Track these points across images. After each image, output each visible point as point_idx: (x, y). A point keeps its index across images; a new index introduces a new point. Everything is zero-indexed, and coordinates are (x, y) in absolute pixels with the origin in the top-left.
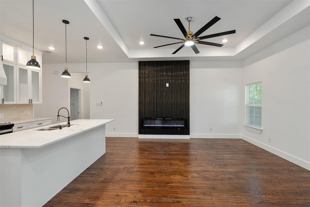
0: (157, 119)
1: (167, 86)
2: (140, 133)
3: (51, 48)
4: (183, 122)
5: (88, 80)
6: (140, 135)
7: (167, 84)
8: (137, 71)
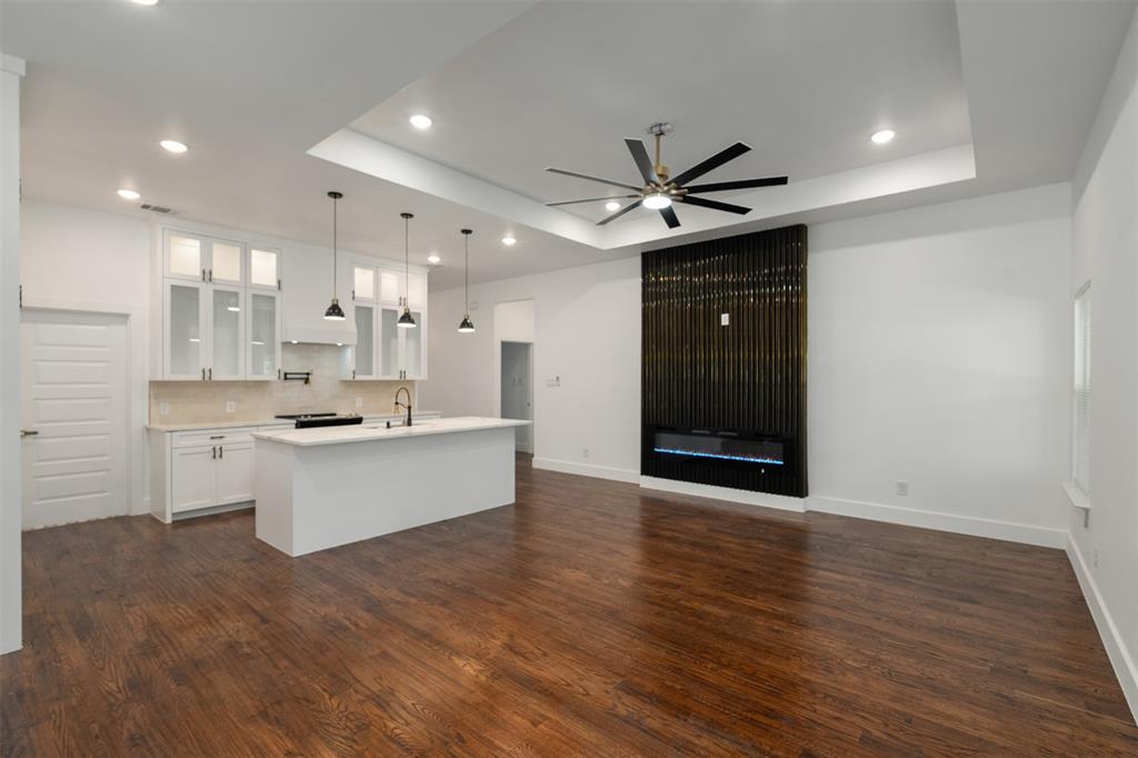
0: (694, 431)
1: (723, 324)
2: (646, 470)
3: (434, 259)
4: (779, 447)
5: (470, 326)
6: (644, 477)
7: (723, 316)
8: (636, 284)
